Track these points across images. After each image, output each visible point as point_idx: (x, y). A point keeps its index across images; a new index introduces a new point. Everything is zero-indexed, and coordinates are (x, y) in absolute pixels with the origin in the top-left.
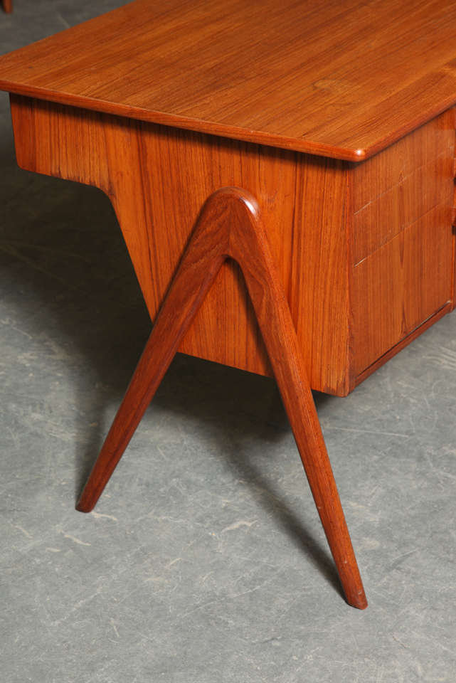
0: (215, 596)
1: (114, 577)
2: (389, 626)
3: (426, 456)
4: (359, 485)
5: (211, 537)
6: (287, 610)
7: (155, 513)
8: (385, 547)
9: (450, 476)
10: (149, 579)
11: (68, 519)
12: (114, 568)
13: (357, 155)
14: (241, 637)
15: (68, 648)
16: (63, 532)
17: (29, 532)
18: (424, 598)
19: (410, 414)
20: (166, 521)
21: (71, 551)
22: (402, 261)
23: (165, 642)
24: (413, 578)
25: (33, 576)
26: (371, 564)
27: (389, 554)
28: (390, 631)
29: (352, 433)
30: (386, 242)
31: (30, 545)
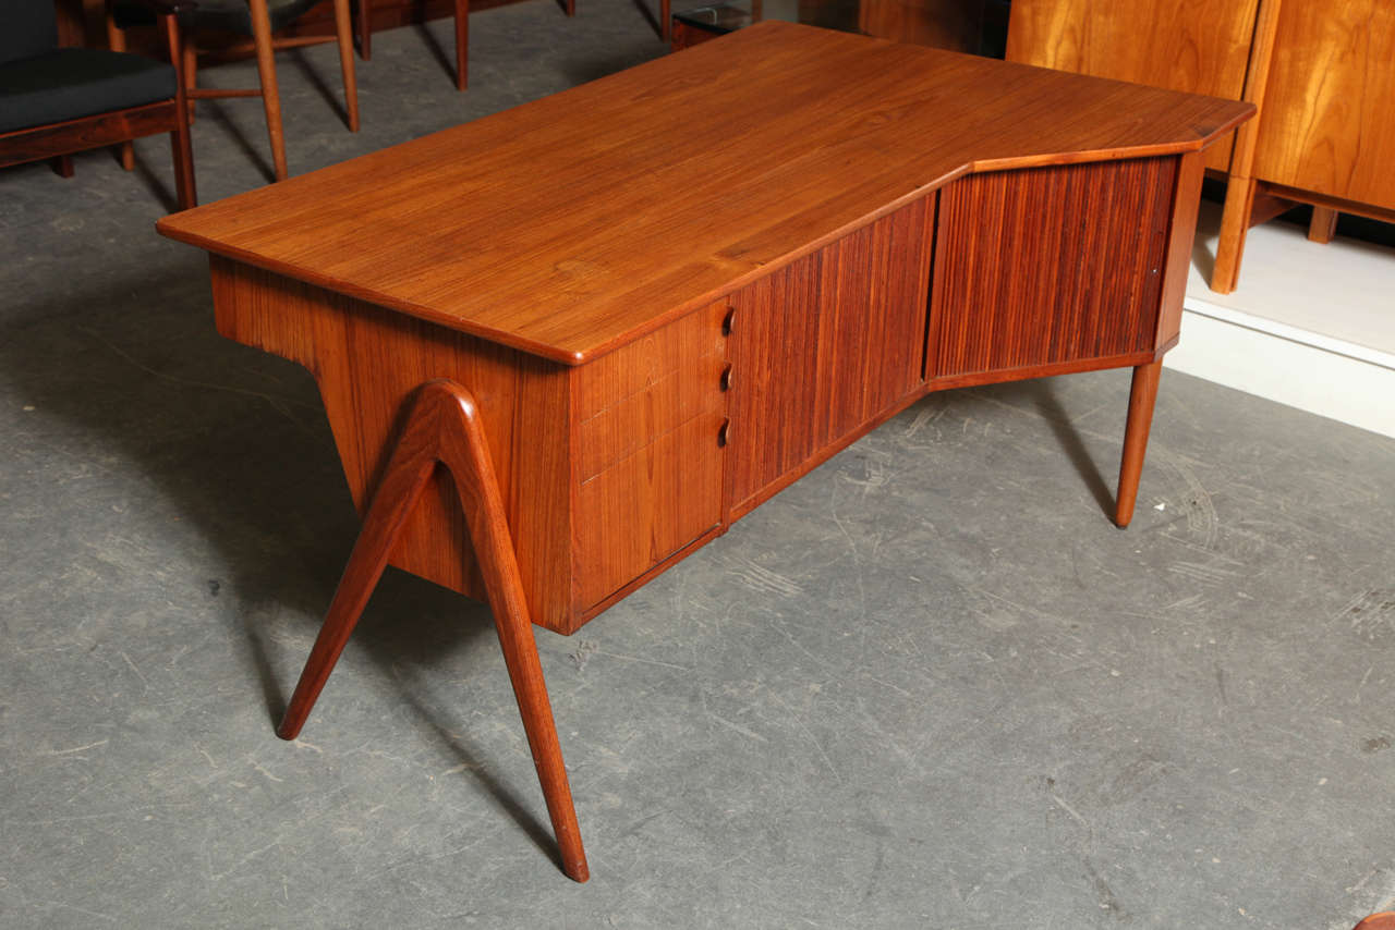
0: (413, 855)
1: (301, 823)
2: (608, 905)
3: (702, 694)
4: (616, 727)
5: (427, 781)
6: (493, 878)
7: (369, 746)
8: (627, 806)
9: (723, 721)
10: (340, 829)
11: (265, 746)
12: (303, 811)
13: (575, 358)
14: (432, 909)
15: (225, 909)
16: (255, 763)
17: (215, 760)
18: (657, 872)
19: (695, 642)
20: (380, 757)
21: (258, 788)
22: (650, 477)
23: (340, 910)
24: (650, 846)
25: (204, 817)
26: (606, 826)
27: (629, 815)
28: (607, 911)
29: (623, 661)
30: (628, 456)
31: (212, 777)
